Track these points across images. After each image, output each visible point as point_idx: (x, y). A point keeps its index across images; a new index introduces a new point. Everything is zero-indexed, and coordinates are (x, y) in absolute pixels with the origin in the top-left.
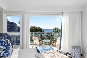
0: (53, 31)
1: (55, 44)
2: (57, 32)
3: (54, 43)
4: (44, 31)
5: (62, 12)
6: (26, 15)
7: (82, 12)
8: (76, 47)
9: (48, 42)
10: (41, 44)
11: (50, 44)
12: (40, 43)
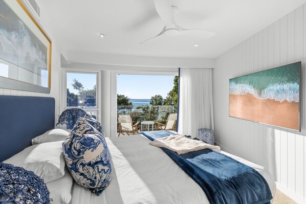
0: (151, 103)
1: (163, 127)
2: (160, 104)
3: (161, 125)
4: (131, 104)
5: (179, 68)
6: (109, 71)
7: (212, 69)
8: (206, 129)
9: (151, 125)
10: (136, 131)
11: (154, 130)
12: (134, 128)
